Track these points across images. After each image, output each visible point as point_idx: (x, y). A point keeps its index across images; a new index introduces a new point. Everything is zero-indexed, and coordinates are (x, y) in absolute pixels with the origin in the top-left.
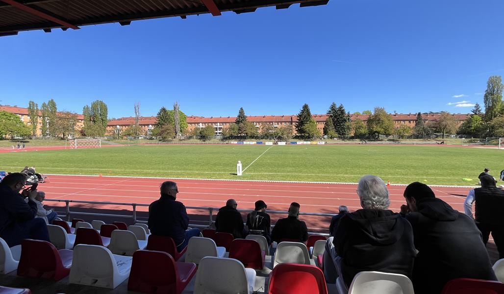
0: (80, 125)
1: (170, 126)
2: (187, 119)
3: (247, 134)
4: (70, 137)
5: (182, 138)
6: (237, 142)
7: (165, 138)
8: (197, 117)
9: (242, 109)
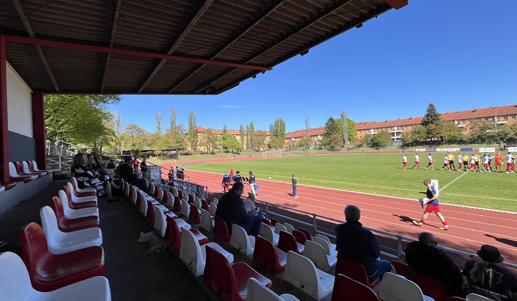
0: (268, 140)
1: (338, 135)
2: (356, 126)
3: (441, 137)
4: (262, 150)
5: (351, 146)
6: (425, 150)
7: (333, 147)
8: (368, 123)
9: (431, 105)
